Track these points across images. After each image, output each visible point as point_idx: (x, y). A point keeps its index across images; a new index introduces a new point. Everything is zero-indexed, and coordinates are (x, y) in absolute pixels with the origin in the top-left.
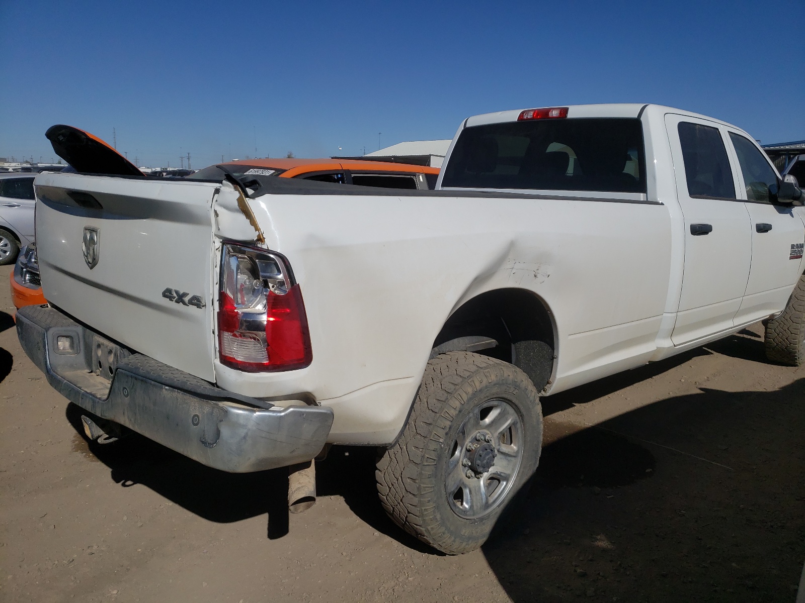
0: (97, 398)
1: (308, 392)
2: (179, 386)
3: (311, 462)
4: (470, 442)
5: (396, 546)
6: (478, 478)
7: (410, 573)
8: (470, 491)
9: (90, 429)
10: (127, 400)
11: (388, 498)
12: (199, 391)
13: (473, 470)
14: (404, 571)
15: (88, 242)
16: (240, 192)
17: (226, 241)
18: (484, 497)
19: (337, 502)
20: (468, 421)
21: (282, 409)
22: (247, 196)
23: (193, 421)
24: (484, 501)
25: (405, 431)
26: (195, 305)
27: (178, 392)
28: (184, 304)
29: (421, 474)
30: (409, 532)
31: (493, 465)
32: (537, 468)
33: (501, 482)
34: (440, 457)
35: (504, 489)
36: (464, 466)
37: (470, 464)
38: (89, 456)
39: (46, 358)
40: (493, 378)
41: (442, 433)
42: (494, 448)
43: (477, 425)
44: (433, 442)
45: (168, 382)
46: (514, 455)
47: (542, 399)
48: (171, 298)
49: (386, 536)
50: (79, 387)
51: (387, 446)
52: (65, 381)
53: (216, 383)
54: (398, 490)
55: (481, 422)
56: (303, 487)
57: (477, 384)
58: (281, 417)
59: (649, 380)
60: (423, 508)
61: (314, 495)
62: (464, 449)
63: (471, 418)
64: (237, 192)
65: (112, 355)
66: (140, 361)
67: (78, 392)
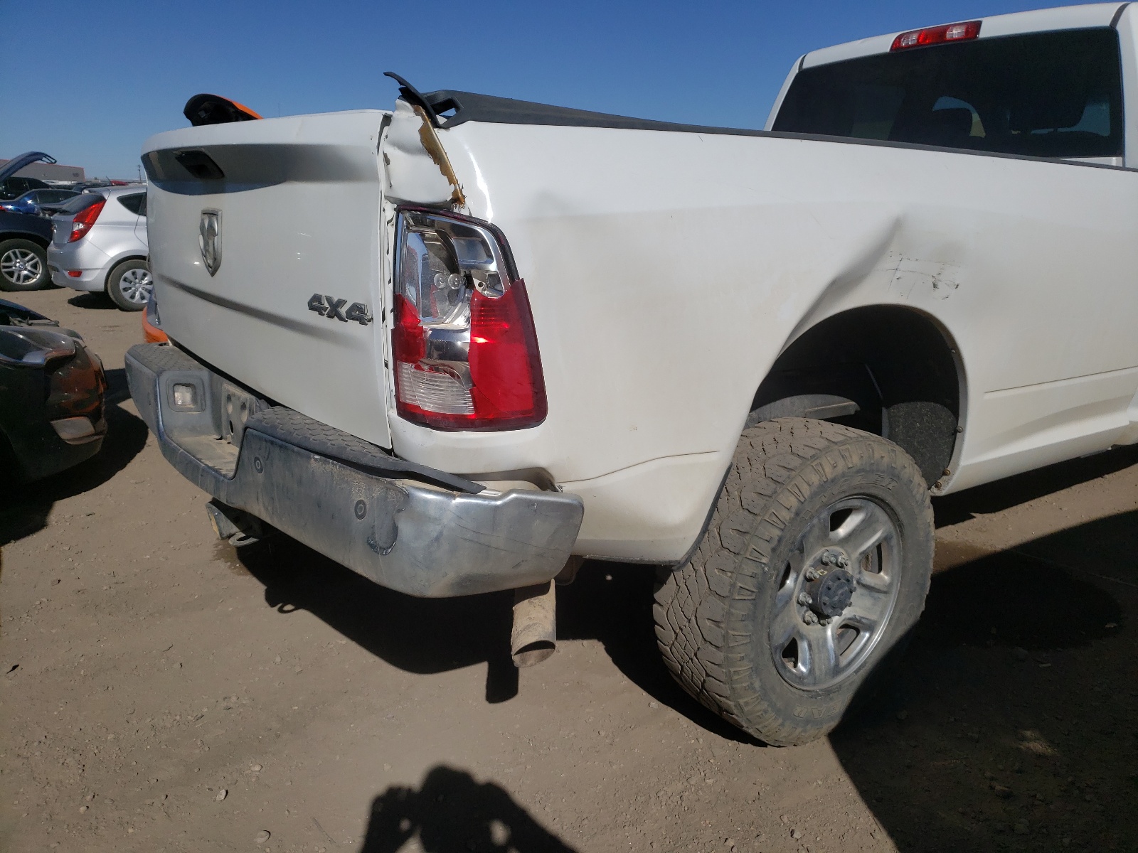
0: (221, 474)
1: (539, 468)
2: (334, 453)
3: (549, 584)
4: (812, 566)
5: (685, 726)
6: (823, 625)
7: (708, 771)
8: (810, 646)
9: (217, 523)
10: (260, 476)
11: (673, 649)
12: (364, 461)
13: (814, 612)
14: (699, 766)
15: (206, 234)
16: (423, 117)
17: (403, 207)
18: (832, 656)
19: (592, 651)
20: (810, 531)
21: (500, 494)
22: (436, 125)
23: (356, 511)
24: (833, 662)
25: (702, 543)
26: (357, 320)
27: (333, 463)
28: (341, 319)
29: (729, 614)
30: (708, 707)
31: (850, 605)
32: (923, 612)
33: (862, 633)
34: (761, 588)
35: (865, 644)
36: (801, 604)
37: (811, 602)
38: (236, 568)
39: (158, 418)
40: (855, 460)
41: (765, 548)
42: (852, 577)
43: (824, 538)
44: (749, 562)
45: (318, 448)
46: (885, 589)
47: (935, 501)
48: (320, 310)
49: (670, 708)
50: (198, 459)
51: (673, 566)
52: (182, 450)
53: (392, 450)
54: (691, 637)
55: (832, 534)
56: (535, 624)
57: (828, 469)
58: (497, 507)
59: (1098, 481)
60: (732, 670)
61: (552, 639)
62: (801, 578)
63: (814, 526)
64: (419, 118)
65: (246, 412)
66: (279, 417)
67: (197, 467)
